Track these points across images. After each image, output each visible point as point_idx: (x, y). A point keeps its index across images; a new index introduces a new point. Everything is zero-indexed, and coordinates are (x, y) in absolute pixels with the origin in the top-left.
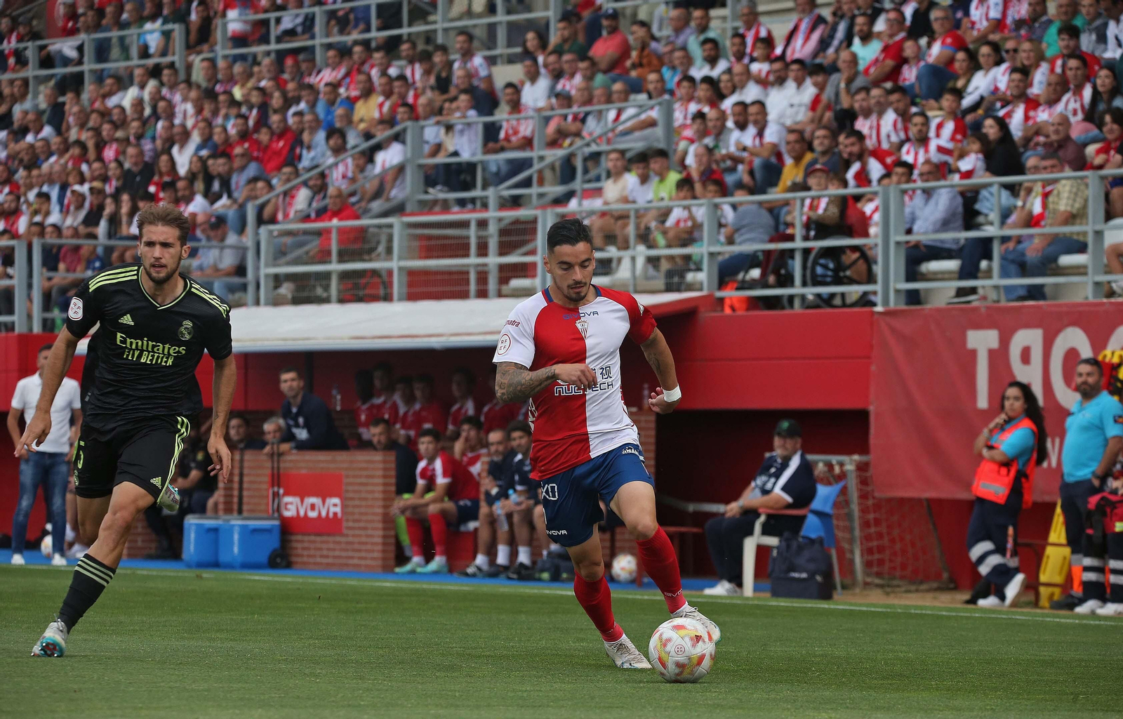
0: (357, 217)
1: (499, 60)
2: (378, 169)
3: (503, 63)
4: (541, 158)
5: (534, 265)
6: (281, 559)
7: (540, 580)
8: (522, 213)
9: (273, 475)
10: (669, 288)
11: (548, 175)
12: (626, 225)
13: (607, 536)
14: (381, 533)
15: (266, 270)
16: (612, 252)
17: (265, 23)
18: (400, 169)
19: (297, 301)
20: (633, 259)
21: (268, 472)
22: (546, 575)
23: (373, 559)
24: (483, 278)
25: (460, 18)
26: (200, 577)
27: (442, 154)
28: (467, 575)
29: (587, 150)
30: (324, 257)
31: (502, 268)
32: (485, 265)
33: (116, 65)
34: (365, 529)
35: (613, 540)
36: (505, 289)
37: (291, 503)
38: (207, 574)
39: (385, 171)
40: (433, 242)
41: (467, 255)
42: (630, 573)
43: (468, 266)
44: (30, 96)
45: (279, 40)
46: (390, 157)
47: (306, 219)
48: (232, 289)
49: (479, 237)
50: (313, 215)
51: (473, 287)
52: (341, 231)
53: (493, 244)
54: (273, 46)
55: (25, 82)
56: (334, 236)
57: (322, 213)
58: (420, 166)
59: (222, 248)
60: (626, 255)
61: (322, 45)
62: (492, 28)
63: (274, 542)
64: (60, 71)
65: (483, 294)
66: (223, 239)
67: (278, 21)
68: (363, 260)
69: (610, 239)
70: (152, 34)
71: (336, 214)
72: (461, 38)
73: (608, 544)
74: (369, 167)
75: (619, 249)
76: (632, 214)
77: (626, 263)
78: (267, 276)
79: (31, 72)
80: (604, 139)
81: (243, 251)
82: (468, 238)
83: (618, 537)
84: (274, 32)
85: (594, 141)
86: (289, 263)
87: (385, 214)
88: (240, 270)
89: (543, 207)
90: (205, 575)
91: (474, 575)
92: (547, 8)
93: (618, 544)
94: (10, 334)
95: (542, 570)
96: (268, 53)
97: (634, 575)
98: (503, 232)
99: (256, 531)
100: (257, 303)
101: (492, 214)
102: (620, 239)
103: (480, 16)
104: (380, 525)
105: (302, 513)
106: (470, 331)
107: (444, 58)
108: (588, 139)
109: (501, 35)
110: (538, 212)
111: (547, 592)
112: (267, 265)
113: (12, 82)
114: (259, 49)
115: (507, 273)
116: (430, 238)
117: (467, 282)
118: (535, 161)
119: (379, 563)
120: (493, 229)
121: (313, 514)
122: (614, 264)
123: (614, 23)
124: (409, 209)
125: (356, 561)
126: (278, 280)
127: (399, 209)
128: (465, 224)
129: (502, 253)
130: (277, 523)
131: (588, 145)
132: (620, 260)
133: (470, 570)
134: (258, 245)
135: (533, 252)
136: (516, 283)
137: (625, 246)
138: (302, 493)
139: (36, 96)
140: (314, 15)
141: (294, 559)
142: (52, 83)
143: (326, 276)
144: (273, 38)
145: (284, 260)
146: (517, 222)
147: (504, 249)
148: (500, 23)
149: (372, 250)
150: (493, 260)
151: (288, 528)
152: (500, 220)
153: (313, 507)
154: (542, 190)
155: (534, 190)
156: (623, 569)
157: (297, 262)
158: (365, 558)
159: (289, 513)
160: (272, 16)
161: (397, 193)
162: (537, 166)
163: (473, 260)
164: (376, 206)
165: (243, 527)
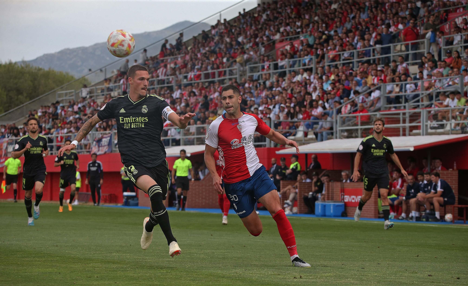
0: (367, 112)
1: (410, 65)
2: (372, 98)
3: (411, 65)
4: (422, 94)
5: (420, 126)
6: (344, 214)
7: (423, 221)
8: (417, 110)
9: (341, 189)
10: (462, 133)
11: (425, 98)
12: (448, 114)
13: (443, 208)
14: (374, 207)
15: (339, 128)
16: (444, 122)
17: (340, 55)
18: (379, 99)
19: (348, 137)
20: (451, 124)
21: (340, 188)
22: (424, 220)
23: (372, 214)
24: (404, 130)
25: (398, 52)
26: (320, 220)
27: (394, 92)
28: (399, 219)
29: (436, 91)
30: (356, 125)
31: (410, 127)
32: (405, 126)
33: (296, 68)
34: (369, 205)
35: (445, 209)
36: (411, 133)
37: (347, 198)
38: (322, 219)
39: (374, 98)
40: (389, 120)
41: (399, 123)
42: (451, 219)
43: (400, 126)
44: (271, 78)
45: (344, 60)
46: (376, 94)
47: (350, 113)
48: (328, 134)
49: (403, 118)
50: (352, 112)
51: (401, 133)
52: (362, 117)
53: (407, 120)
54: (342, 62)
55: (269, 74)
56: (359, 118)
57: (355, 111)
58: (385, 97)
59: (326, 122)
60: (449, 123)
61: (356, 61)
62: (407, 55)
63: (342, 209)
64: (279, 70)
65: (404, 135)
66: (326, 119)
67: (343, 54)
68: (370, 125)
69: (444, 118)
70: (307, 59)
71: (361, 111)
72: (400, 58)
73: (443, 210)
74: (369, 97)
75: (446, 121)
76: (450, 111)
77: (448, 126)
78: (339, 130)
79: (272, 71)
80: (442, 88)
81: (332, 123)
82: (400, 118)
83: (447, 208)
84: (342, 58)
85: (439, 89)
86: (345, 126)
87: (375, 111)
88: (331, 128)
89: (423, 109)
90: (321, 219)
91: (401, 219)
92: (424, 49)
93: (447, 210)
94: (265, 148)
95: (423, 218)
96: (340, 64)
97: (452, 220)
98: (411, 116)
99: (338, 206)
100: (336, 138)
101: (407, 111)
102: (447, 118)
103: (404, 51)
104: (373, 204)
105: (350, 200)
106: (400, 146)
107: (395, 64)
108: (437, 88)
109: (410, 57)
110: (421, 110)
111: (424, 225)
112: (339, 127)
113: (265, 74)
114: (338, 63)
115: (412, 128)
116: (388, 118)
117: (399, 131)
118: (421, 95)
119: (373, 215)
120: (407, 115)
121: (353, 201)
122: (445, 126)
123: (450, 55)
124: (382, 109)
125: (366, 215)
126: (342, 131)
127: (379, 110)
128: (399, 114)
129: (410, 122)
130: (343, 203)
131: (437, 90)
132: (447, 124)
133: (400, 218)
134: (337, 121)
135: (420, 122)
136: (415, 131)
137: (448, 120)
138: (350, 195)
139: (273, 78)
140: (353, 53)
141: (348, 214)
142: (277, 74)
143: (357, 130)
144: (341, 59)
145: (344, 125)
146: (415, 113)
147: (411, 121)
148: (410, 53)
149: (371, 122)
150: (407, 125)
151: (346, 205)
152: (410, 113)
153: (353, 199)
154: (422, 103)
155: (420, 103)
156: (448, 218)
157: (349, 125)
158: (369, 214)
159: (346, 201)
160: (341, 53)
161: (378, 105)
162: (421, 96)
163: (401, 125)
164: (372, 109)
165: (334, 205)
